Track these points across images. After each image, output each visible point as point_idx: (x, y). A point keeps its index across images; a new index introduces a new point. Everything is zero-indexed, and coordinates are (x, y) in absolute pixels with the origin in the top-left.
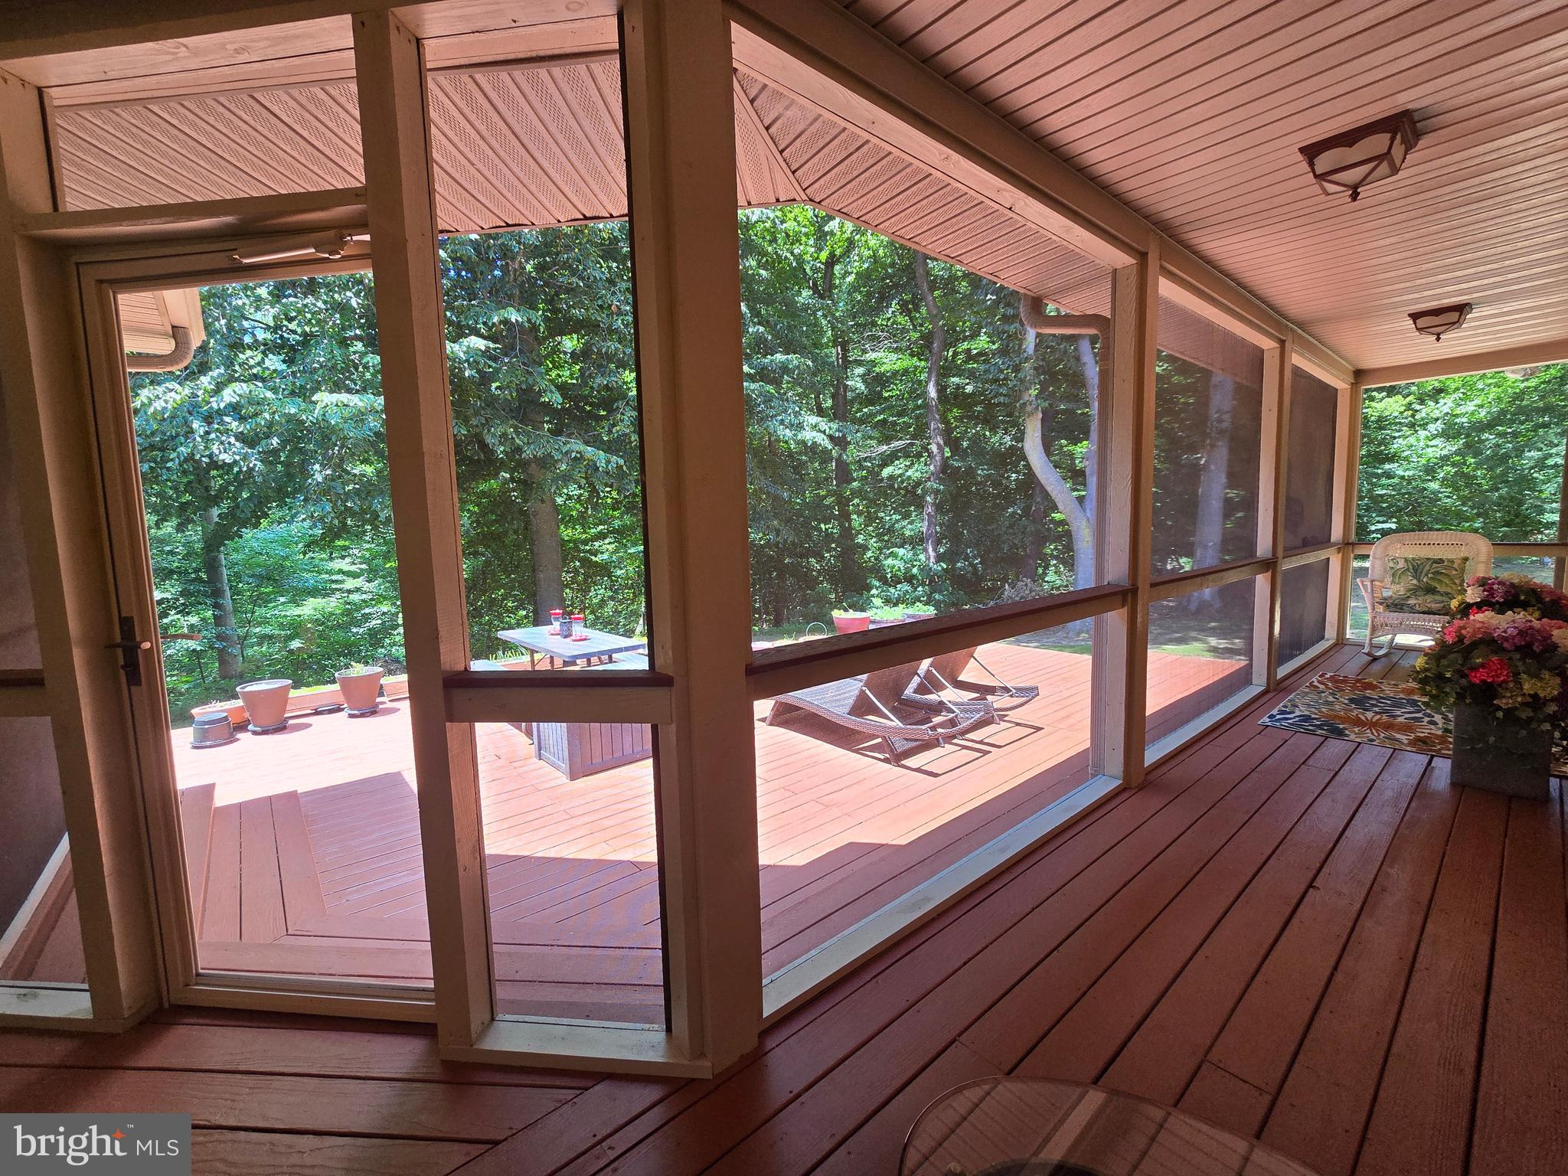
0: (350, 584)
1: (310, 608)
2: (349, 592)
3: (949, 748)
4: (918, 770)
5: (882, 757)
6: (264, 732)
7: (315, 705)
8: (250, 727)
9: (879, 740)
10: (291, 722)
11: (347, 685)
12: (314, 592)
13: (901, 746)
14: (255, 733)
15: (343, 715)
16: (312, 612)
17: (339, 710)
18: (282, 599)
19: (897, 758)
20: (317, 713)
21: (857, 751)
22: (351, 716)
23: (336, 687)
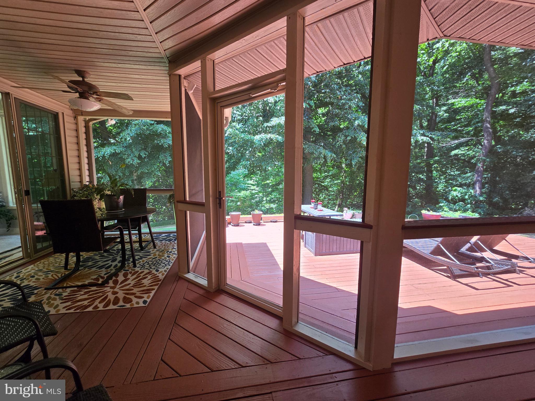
0: (253, 187)
1: (243, 193)
2: (252, 190)
3: (485, 279)
4: (466, 285)
5: (446, 275)
6: (234, 226)
7: (245, 220)
8: (231, 224)
9: (446, 267)
10: (240, 224)
11: (254, 215)
12: (244, 189)
13: (457, 272)
14: (232, 225)
15: (252, 224)
16: (243, 195)
17: (251, 223)
18: (236, 191)
19: (455, 277)
20: (246, 223)
21: (432, 270)
22: (254, 225)
23: (251, 216)
